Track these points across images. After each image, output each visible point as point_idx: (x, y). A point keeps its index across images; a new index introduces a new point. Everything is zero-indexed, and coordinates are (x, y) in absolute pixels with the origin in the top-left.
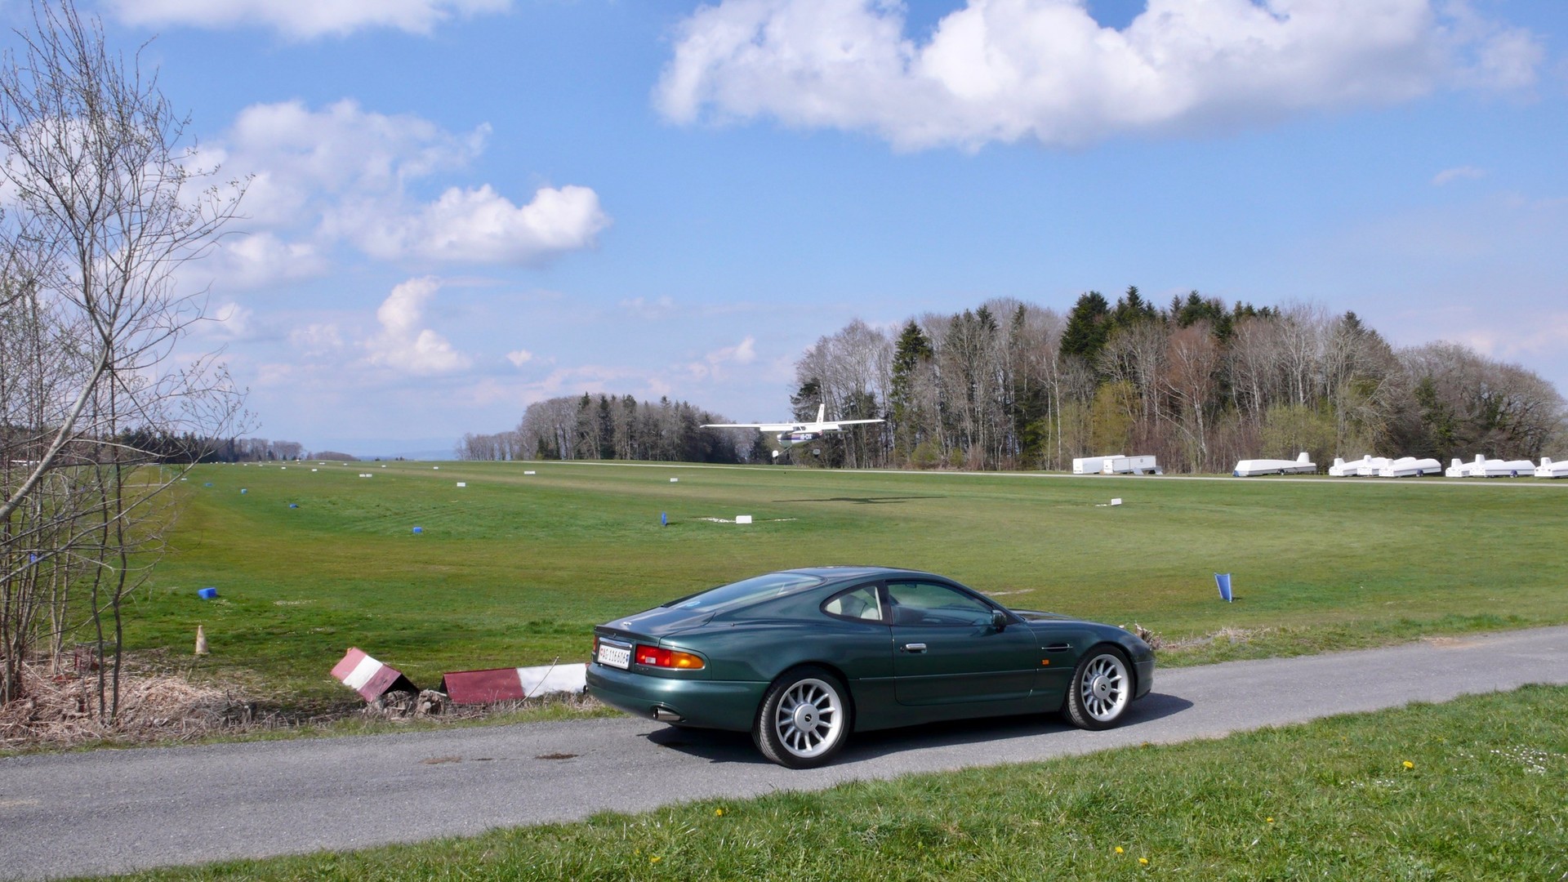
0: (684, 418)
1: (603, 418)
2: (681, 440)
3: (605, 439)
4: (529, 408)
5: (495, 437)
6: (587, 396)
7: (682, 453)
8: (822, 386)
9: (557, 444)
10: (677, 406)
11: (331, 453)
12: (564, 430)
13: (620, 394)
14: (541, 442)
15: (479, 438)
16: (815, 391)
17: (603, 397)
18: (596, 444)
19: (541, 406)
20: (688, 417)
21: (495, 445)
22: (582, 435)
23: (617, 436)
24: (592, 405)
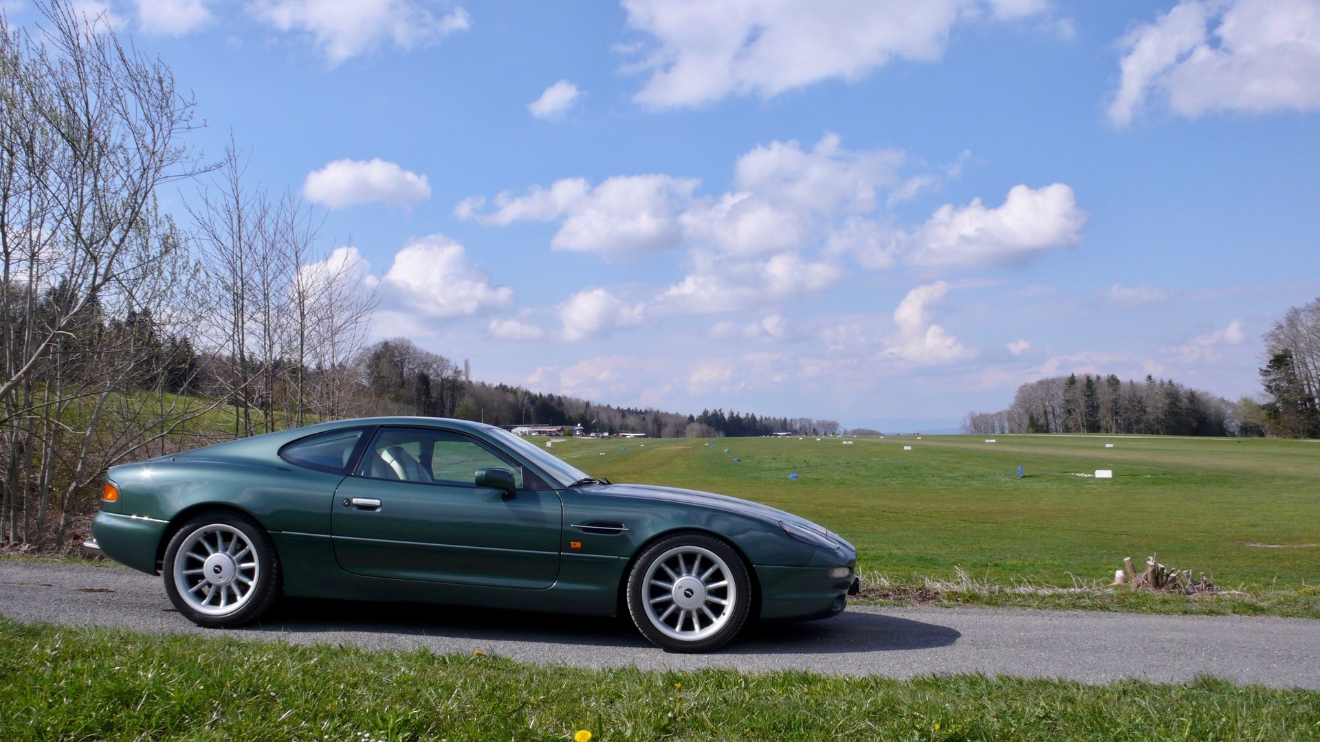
0: (1168, 394)
1: (1088, 396)
2: (1166, 416)
3: (1091, 415)
4: (1021, 389)
5: (995, 415)
6: (1073, 377)
7: (1167, 428)
8: (1294, 357)
9: (1046, 419)
10: (1162, 383)
11: (863, 430)
12: (1053, 408)
13: (1104, 375)
14: (1031, 418)
15: (982, 416)
16: (1285, 363)
17: (1088, 377)
18: (1082, 419)
19: (1032, 387)
20: (1172, 394)
21: (996, 422)
22: (1069, 412)
23: (1102, 411)
24: (1078, 385)
